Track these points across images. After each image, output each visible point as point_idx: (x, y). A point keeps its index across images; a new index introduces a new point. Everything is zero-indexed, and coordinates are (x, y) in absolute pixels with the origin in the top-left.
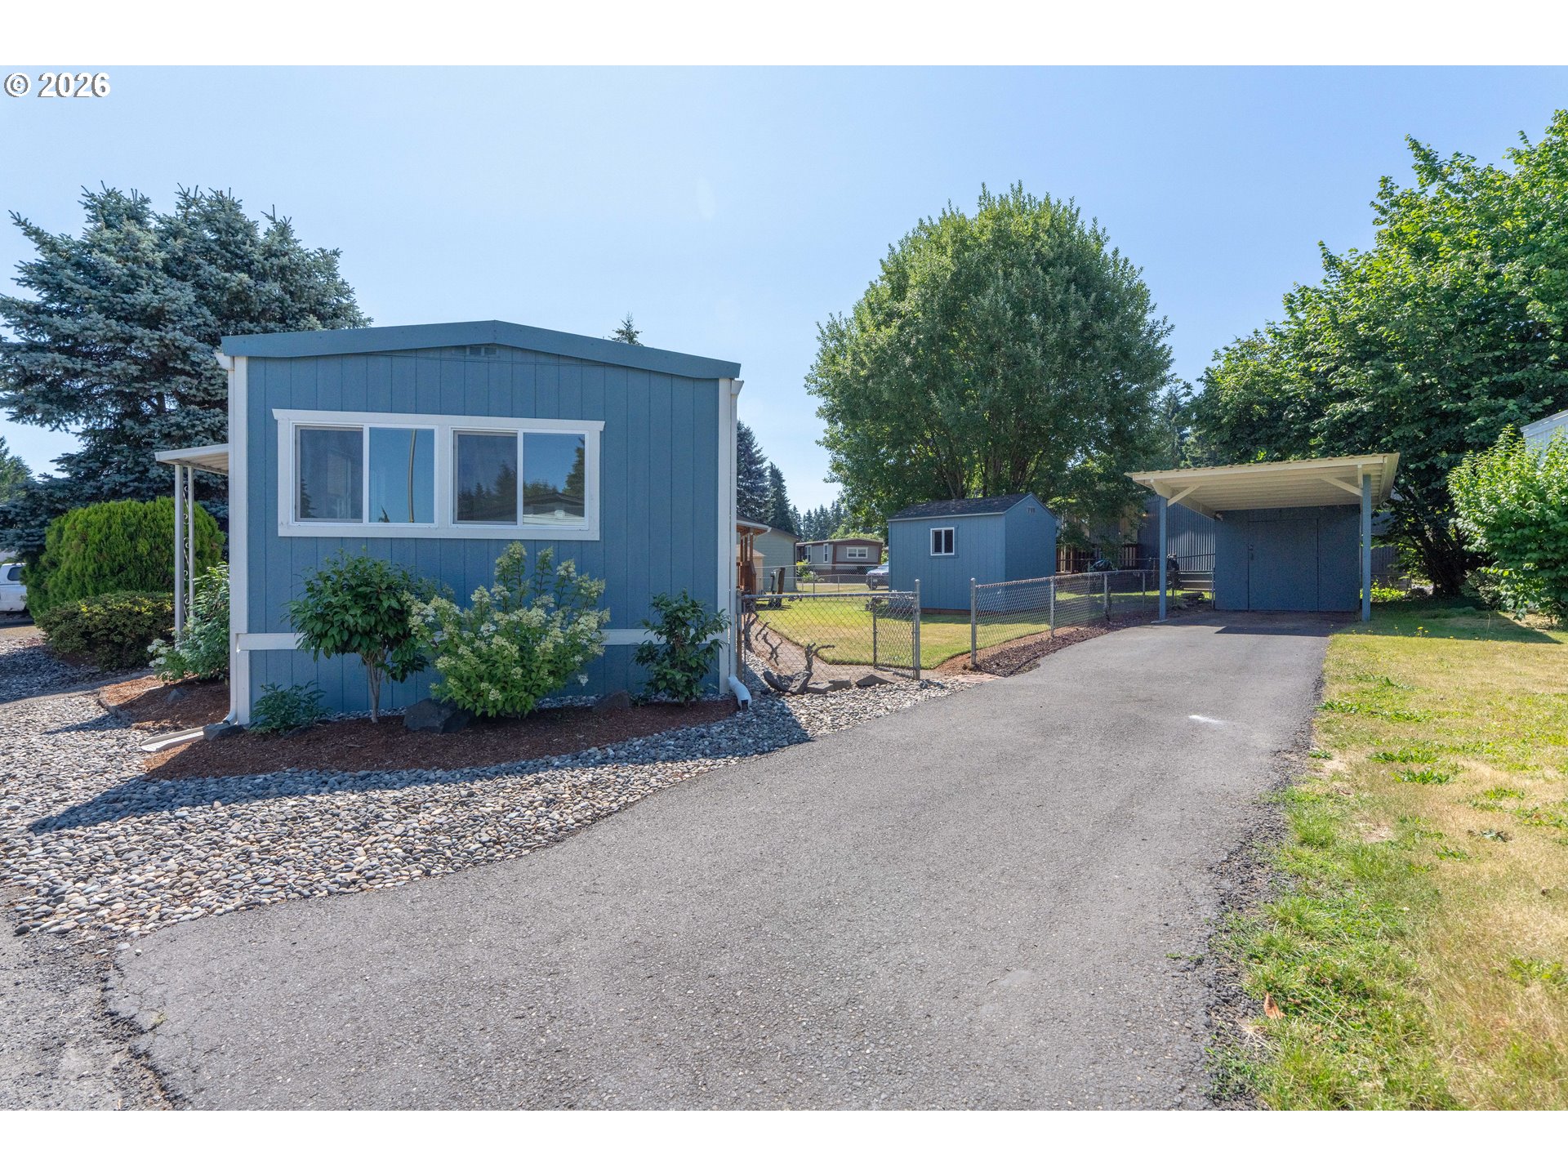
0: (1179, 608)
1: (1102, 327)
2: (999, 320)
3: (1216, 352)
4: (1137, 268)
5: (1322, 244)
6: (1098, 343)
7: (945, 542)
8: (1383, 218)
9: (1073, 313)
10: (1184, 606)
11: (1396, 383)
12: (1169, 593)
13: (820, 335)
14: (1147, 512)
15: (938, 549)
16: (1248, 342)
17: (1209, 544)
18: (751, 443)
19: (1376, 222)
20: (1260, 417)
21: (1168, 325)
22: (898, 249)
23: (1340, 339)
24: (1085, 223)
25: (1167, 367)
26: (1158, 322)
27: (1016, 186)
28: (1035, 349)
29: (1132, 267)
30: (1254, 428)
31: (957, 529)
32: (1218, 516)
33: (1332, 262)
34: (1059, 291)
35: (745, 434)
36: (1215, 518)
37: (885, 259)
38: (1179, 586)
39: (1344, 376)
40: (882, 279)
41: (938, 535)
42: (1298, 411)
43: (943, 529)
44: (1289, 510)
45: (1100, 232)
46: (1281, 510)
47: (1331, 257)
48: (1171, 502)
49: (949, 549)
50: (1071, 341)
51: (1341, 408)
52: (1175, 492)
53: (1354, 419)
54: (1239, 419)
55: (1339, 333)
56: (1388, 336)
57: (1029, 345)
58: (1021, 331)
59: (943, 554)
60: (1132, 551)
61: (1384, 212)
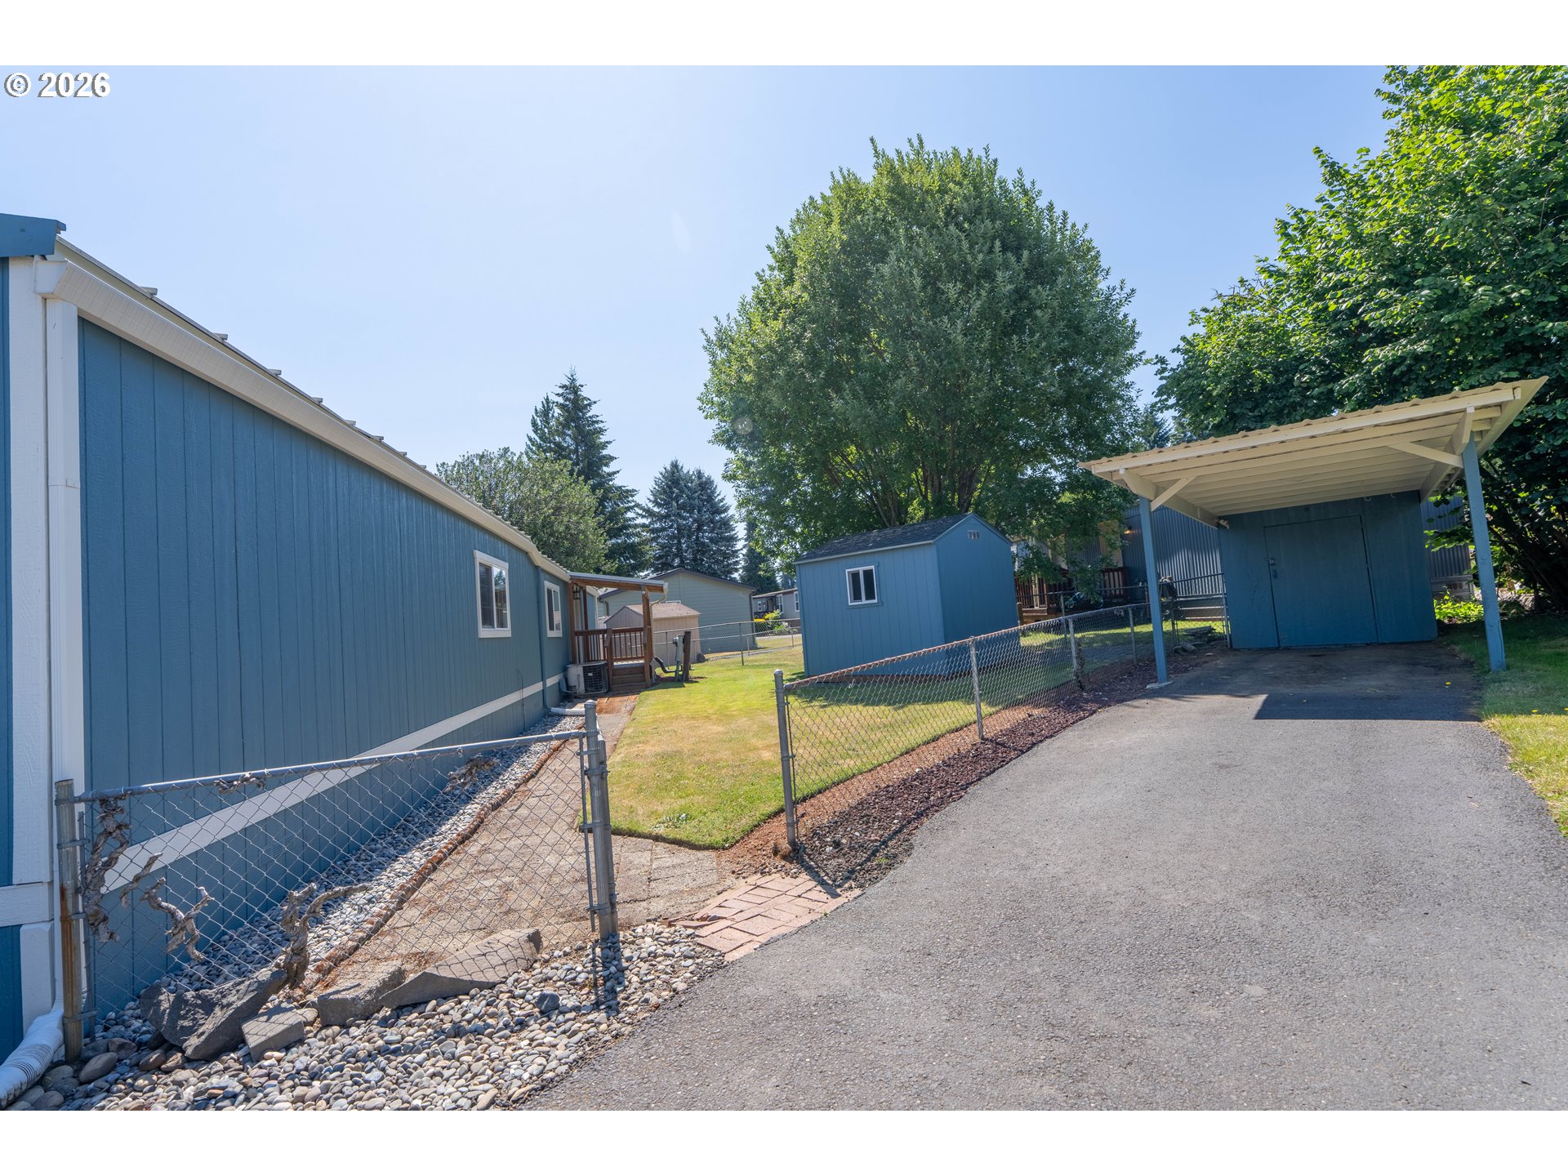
0: (1185, 650)
1: (1041, 293)
2: (906, 293)
3: (1193, 314)
4: (1080, 226)
5: (1318, 151)
6: (1038, 313)
7: (865, 585)
8: (1396, 107)
9: (1000, 274)
10: (1190, 646)
11: (1465, 306)
12: (1167, 626)
13: (705, 344)
14: (1130, 529)
15: (857, 597)
16: (1233, 297)
17: (1213, 563)
18: (713, 492)
19: (1387, 115)
20: (1265, 387)
21: (1127, 290)
22: (788, 232)
23: (1368, 259)
24: (1006, 173)
25: (1131, 344)
26: (1114, 289)
27: (916, 143)
28: (953, 324)
29: (1074, 225)
30: (1257, 401)
31: (877, 567)
32: (1222, 522)
33: (1335, 172)
34: (980, 251)
35: (706, 483)
36: (1219, 525)
37: (774, 245)
38: (1179, 616)
39: (1385, 305)
40: (772, 268)
41: (855, 576)
42: (1314, 372)
43: (861, 569)
44: (1318, 506)
45: (1028, 186)
46: (1307, 508)
47: (1333, 164)
48: (1155, 505)
49: (870, 595)
50: (1003, 312)
51: (1384, 353)
52: (1159, 489)
53: (1403, 368)
54: (1234, 390)
55: (1365, 251)
56: (1441, 242)
57: (945, 319)
58: (937, 304)
59: (864, 601)
60: (1117, 577)
61: (1395, 99)
